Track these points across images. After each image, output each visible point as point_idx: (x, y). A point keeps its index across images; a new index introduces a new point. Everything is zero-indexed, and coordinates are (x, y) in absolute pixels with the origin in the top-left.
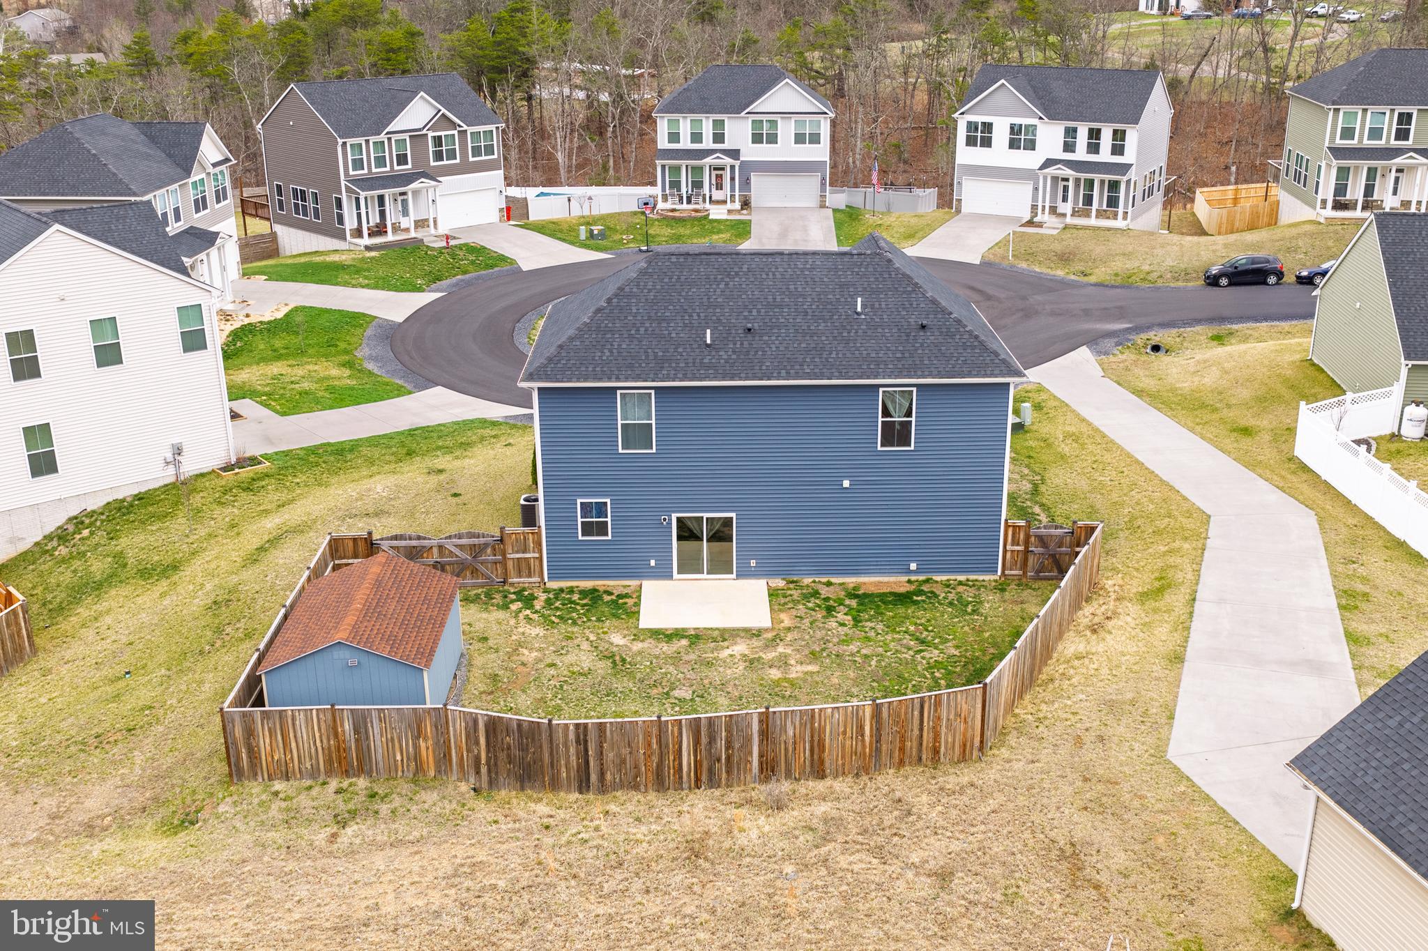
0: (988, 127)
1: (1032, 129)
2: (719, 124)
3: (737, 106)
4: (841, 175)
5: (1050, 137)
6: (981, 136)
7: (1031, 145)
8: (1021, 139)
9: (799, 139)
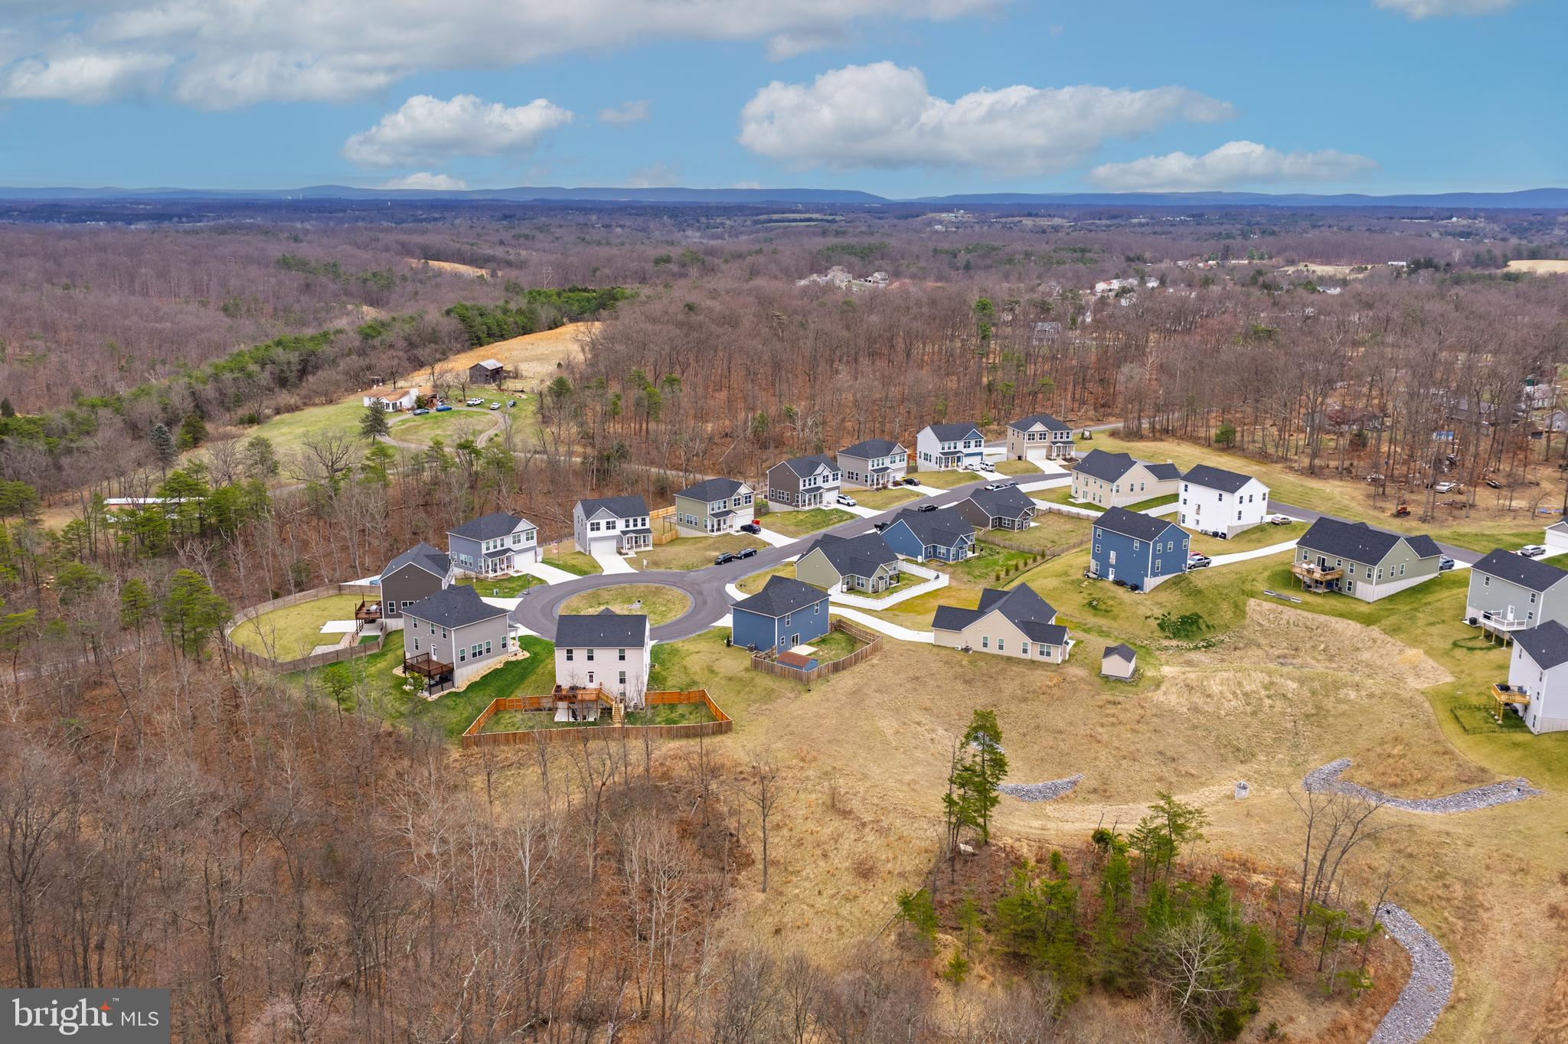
0: (598, 524)
1: (614, 522)
2: (502, 540)
3: (509, 532)
4: (541, 542)
5: (620, 524)
6: (596, 527)
7: (614, 527)
8: (610, 526)
9: (528, 539)
